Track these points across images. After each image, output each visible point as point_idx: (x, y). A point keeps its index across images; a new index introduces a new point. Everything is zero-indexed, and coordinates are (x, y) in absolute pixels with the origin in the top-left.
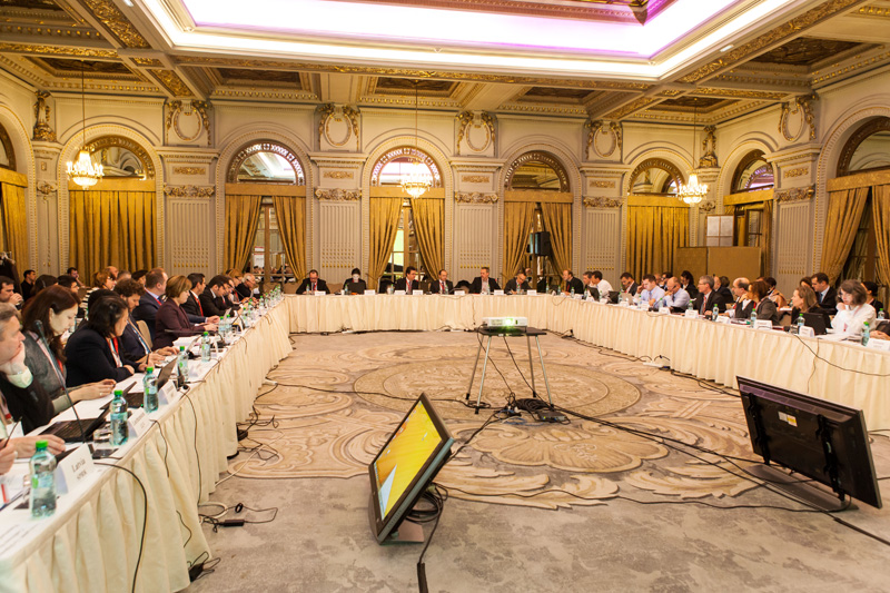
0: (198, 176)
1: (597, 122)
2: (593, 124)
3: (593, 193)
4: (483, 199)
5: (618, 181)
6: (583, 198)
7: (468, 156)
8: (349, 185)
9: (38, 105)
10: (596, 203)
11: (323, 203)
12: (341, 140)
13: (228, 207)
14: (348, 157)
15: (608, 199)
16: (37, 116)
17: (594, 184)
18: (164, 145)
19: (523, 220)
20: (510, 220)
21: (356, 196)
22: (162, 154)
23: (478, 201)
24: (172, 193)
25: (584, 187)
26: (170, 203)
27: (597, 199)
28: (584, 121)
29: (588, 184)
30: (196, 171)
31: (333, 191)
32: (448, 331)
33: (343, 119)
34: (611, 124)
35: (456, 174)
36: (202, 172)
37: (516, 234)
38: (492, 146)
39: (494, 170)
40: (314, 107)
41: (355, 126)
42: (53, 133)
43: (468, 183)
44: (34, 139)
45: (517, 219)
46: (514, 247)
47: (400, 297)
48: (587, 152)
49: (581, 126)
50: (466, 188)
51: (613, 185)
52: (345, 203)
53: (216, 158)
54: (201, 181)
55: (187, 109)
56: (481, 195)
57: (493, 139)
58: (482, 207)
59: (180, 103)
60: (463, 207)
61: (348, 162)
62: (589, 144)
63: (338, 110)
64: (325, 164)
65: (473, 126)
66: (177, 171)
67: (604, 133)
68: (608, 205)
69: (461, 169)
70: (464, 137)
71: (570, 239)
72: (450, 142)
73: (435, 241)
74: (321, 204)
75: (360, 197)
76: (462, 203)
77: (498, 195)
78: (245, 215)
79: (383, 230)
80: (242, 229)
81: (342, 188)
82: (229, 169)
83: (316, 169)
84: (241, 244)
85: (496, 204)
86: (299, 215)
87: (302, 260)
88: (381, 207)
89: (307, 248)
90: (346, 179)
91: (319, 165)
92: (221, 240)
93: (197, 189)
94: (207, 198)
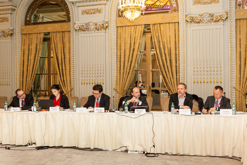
0: (5, 23)
4: (214, 19)
8: (98, 19)
11: (81, 34)
13: (23, 43)
21: (105, 27)
23: (209, 22)
30: (5, 20)
31: (88, 24)
32: (126, 151)
43: (199, 5)
50: (196, 10)
52: (97, 34)
54: (5, 27)
56: (211, 15)
58: (213, 25)
60: (195, 28)
64: (81, 4)
73: (170, 60)
74: (80, 35)
75: (107, 27)
76: (193, 24)
77: (227, 14)
78: (33, 47)
79: (127, 53)
80: (32, 58)
81: (94, 21)
82: (26, 17)
83: (76, 9)
84: (30, 68)
85: (226, 22)
86: (67, 45)
87: (68, 79)
88: (126, 34)
89: (72, 70)
90: (97, 14)
91: (77, 4)
92: (18, 66)
93: (4, 32)
94: (9, 37)
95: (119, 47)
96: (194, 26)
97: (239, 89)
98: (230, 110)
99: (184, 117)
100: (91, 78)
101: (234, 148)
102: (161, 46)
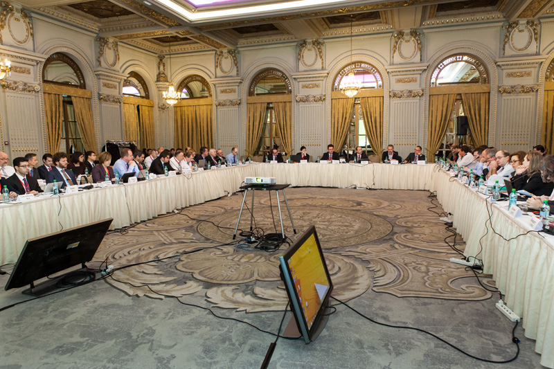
0: (233, 94)
1: (514, 23)
2: (510, 26)
3: (508, 82)
4: (411, 94)
5: (534, 71)
6: (499, 87)
7: (400, 64)
8: (316, 92)
9: (159, 64)
10: (512, 90)
11: (301, 104)
12: (312, 62)
13: (249, 111)
14: (315, 74)
15: (523, 87)
16: (159, 69)
17: (510, 75)
18: (216, 77)
19: (445, 109)
20: (434, 109)
21: (322, 99)
22: (214, 82)
23: (408, 96)
24: (219, 105)
25: (500, 78)
26: (219, 110)
27: (512, 87)
28: (501, 24)
29: (504, 75)
30: (233, 91)
31: (307, 97)
32: (355, 188)
33: (313, 49)
34: (528, 23)
35: (391, 78)
36: (234, 91)
37: (439, 119)
38: (419, 55)
39: (420, 72)
40: (295, 44)
41: (320, 52)
42: (166, 77)
43: (401, 84)
44: (158, 81)
45: (440, 108)
46: (437, 129)
47: (322, 164)
48: (504, 49)
49: (499, 28)
50: (398, 88)
51: (529, 74)
52: (316, 104)
53: (241, 83)
54: (233, 97)
55: (225, 55)
56: (410, 92)
57: (420, 49)
58: (411, 100)
59: (222, 52)
60: (397, 102)
61: (316, 77)
62: (506, 43)
63: (309, 43)
64: (302, 80)
65: (404, 42)
66: (222, 92)
67: (520, 31)
68: (523, 91)
69: (395, 74)
70: (397, 51)
71: (487, 121)
72: (387, 55)
73: (376, 127)
74: (301, 106)
75: (324, 99)
76: (395, 98)
77: (423, 90)
78: (258, 115)
79: (340, 121)
80: (257, 123)
81: (313, 94)
82: (250, 88)
83: (297, 83)
84: (256, 132)
85: (422, 98)
86: (288, 114)
87: (289, 141)
88: (339, 105)
89: (292, 134)
90: (315, 88)
91: (298, 80)
92: (245, 130)
93: (231, 101)
94: (237, 106)
95: (333, 116)
96: (396, 101)
97: (429, 149)
98: (424, 161)
99: (393, 166)
100: (316, 141)
101: (425, 184)
102: (369, 116)
